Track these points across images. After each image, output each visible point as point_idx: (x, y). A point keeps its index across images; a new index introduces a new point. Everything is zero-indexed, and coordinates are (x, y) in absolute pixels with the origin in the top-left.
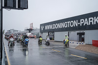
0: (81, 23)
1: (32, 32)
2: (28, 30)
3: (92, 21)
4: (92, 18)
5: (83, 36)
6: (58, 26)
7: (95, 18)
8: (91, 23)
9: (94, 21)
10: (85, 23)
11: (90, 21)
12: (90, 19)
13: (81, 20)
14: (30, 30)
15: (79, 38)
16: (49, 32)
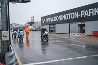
0: (82, 14)
1: (34, 25)
2: (29, 23)
3: (92, 12)
4: (93, 9)
5: (84, 28)
6: (59, 19)
7: (95, 9)
8: (91, 14)
9: (94, 12)
10: (85, 14)
11: (90, 13)
12: (90, 10)
13: (82, 12)
14: (31, 23)
15: (80, 29)
16: (50, 25)
